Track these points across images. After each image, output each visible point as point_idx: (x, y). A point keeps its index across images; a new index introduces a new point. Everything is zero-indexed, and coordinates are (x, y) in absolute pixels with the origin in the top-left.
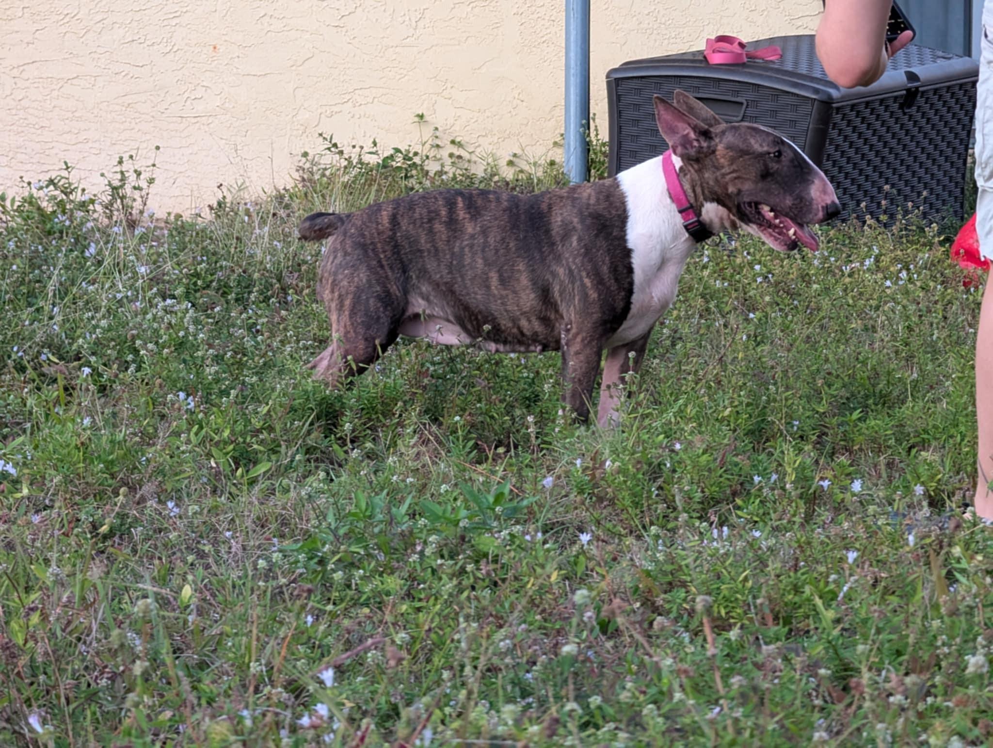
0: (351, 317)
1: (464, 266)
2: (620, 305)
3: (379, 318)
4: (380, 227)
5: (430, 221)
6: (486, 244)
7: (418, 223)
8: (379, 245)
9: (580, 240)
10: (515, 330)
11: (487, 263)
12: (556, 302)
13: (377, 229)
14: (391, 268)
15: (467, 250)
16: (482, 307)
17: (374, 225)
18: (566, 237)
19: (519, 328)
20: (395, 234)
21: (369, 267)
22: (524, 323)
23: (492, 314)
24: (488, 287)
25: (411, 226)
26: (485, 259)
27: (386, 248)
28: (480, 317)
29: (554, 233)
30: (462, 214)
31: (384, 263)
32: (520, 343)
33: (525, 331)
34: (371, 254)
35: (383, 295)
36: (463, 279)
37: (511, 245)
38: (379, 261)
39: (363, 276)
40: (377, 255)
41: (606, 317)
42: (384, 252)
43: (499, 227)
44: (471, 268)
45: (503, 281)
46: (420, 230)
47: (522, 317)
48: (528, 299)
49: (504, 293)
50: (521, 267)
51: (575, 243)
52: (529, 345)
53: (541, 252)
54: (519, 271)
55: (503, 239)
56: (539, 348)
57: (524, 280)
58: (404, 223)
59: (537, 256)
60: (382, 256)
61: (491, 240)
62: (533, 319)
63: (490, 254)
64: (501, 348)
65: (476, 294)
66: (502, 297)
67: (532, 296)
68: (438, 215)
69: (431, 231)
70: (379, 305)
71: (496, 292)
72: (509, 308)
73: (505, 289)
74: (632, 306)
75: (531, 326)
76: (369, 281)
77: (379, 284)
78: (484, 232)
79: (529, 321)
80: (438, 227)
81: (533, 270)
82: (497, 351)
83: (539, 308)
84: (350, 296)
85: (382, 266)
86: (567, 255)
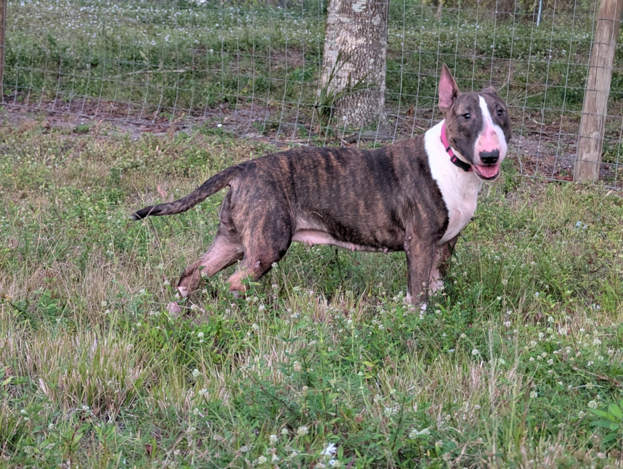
0: (263, 232)
1: (341, 197)
2: (441, 220)
3: (283, 233)
4: (283, 170)
5: (315, 167)
6: (355, 181)
7: (307, 168)
8: (283, 183)
9: (411, 177)
10: (371, 238)
11: (357, 195)
12: (400, 220)
13: (281, 172)
14: (290, 199)
15: (342, 186)
16: (351, 224)
17: (279, 169)
18: (403, 174)
19: (374, 237)
20: (292, 175)
21: (277, 198)
22: (378, 234)
23: (357, 228)
24: (357, 211)
25: (303, 171)
26: (355, 191)
27: (288, 184)
28: (347, 229)
29: (396, 172)
30: (335, 163)
31: (287, 196)
32: (373, 246)
33: (378, 239)
34: (278, 189)
35: (286, 217)
36: (339, 206)
37: (372, 181)
38: (284, 194)
39: (272, 204)
40: (282, 189)
41: (433, 230)
42: (286, 187)
43: (361, 169)
44: (346, 199)
45: (368, 207)
46: (309, 173)
47: (377, 230)
48: (383, 218)
49: (367, 214)
50: (378, 196)
51: (408, 180)
52: (378, 248)
53: (391, 186)
54: (378, 200)
55: (366, 177)
56: (386, 250)
57: (381, 205)
58: (298, 168)
59: (388, 188)
60: (285, 190)
61: (358, 179)
62: (385, 232)
63: (359, 189)
64: (358, 247)
65: (348, 215)
66: (366, 217)
67: (385, 216)
68: (319, 163)
69: (316, 174)
70: (283, 224)
71: (362, 214)
72: (370, 224)
73: (368, 212)
74: (450, 220)
75: (382, 236)
76: (277, 208)
77: (283, 210)
78: (352, 173)
79: (382, 233)
80: (321, 171)
81: (386, 198)
82: (356, 250)
83: (389, 224)
84: (263, 218)
85: (285, 198)
86: (404, 188)
